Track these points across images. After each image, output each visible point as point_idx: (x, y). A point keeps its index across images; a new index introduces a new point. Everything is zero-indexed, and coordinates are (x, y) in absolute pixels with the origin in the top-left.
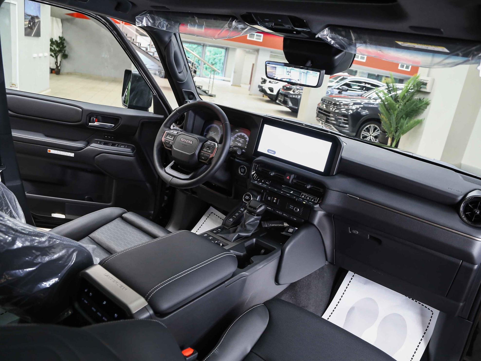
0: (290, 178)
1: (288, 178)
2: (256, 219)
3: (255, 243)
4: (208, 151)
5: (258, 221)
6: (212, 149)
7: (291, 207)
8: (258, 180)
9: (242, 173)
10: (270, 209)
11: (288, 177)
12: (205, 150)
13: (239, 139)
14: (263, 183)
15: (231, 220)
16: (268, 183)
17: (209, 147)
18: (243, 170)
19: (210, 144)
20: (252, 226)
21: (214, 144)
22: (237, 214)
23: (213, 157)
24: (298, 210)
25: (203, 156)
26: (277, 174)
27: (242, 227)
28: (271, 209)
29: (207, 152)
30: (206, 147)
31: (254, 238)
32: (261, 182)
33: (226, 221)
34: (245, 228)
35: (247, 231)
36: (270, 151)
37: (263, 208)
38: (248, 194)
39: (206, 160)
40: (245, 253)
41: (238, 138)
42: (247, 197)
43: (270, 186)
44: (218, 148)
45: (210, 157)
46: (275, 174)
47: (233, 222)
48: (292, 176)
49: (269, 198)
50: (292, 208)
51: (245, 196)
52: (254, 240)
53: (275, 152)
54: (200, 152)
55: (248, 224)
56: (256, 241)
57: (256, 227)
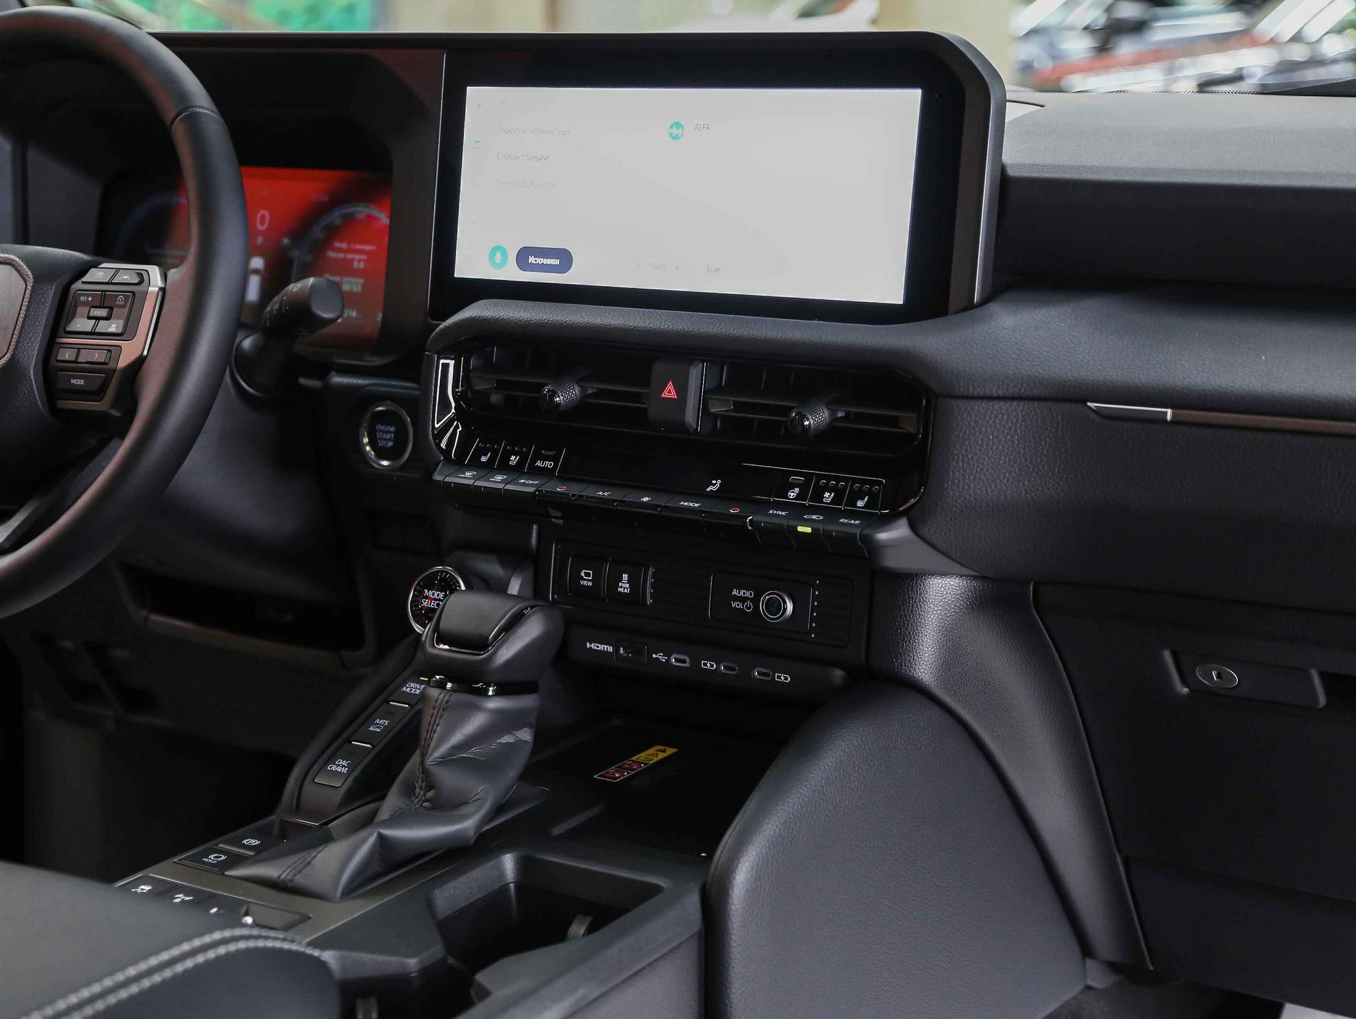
0: (682, 389)
1: (670, 392)
2: (505, 722)
3: (519, 886)
4: (103, 327)
5: (526, 735)
6: (126, 311)
7: (743, 600)
8: (484, 459)
9: (381, 454)
10: (610, 649)
11: (670, 386)
12: (81, 323)
13: (344, 246)
14: (518, 470)
15: (340, 766)
16: (549, 464)
17: (105, 300)
18: (387, 435)
19: (114, 276)
20: (483, 767)
21: (140, 275)
22: (379, 725)
23: (140, 362)
24: (790, 607)
25: (75, 367)
26: (600, 394)
27: (409, 791)
28: (616, 650)
29: (93, 334)
30: (85, 304)
31: (505, 848)
32: (504, 467)
33: (307, 782)
34: (430, 794)
35: (443, 806)
36: (532, 260)
37: (532, 630)
38: (438, 572)
39: (99, 394)
40: (436, 950)
41: (337, 244)
42: (433, 596)
43: (564, 478)
44: (163, 290)
45: (123, 362)
46: (584, 396)
47: (356, 780)
48: (696, 375)
49: (586, 579)
50: (748, 607)
51: (419, 595)
52: (508, 862)
53: (565, 259)
54: (50, 347)
55: (445, 761)
56: (525, 866)
57: (512, 773)
